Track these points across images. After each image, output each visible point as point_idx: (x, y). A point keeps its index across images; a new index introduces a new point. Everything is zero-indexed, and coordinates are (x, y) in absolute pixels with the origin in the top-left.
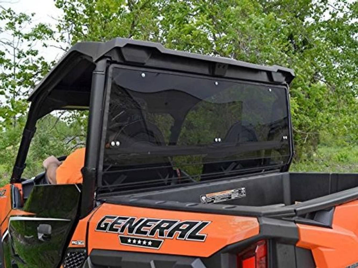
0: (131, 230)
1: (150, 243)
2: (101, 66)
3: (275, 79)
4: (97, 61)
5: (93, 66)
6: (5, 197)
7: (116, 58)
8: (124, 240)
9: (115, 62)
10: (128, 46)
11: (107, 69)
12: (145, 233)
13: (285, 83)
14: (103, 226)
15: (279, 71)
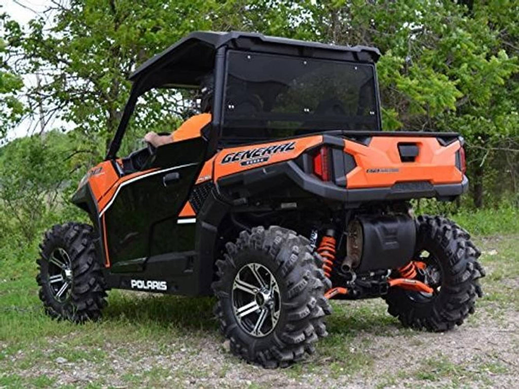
0: (248, 157)
1: (262, 160)
2: (221, 51)
3: (360, 59)
4: (219, 48)
5: (215, 52)
6: (103, 173)
7: (231, 45)
8: (244, 164)
9: (231, 48)
10: (241, 37)
11: (225, 53)
12: (258, 155)
13: (372, 61)
14: (227, 159)
15: (363, 51)
